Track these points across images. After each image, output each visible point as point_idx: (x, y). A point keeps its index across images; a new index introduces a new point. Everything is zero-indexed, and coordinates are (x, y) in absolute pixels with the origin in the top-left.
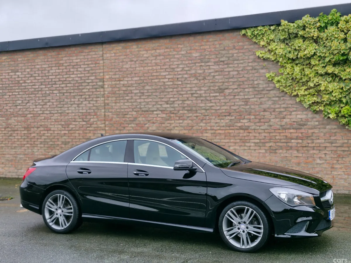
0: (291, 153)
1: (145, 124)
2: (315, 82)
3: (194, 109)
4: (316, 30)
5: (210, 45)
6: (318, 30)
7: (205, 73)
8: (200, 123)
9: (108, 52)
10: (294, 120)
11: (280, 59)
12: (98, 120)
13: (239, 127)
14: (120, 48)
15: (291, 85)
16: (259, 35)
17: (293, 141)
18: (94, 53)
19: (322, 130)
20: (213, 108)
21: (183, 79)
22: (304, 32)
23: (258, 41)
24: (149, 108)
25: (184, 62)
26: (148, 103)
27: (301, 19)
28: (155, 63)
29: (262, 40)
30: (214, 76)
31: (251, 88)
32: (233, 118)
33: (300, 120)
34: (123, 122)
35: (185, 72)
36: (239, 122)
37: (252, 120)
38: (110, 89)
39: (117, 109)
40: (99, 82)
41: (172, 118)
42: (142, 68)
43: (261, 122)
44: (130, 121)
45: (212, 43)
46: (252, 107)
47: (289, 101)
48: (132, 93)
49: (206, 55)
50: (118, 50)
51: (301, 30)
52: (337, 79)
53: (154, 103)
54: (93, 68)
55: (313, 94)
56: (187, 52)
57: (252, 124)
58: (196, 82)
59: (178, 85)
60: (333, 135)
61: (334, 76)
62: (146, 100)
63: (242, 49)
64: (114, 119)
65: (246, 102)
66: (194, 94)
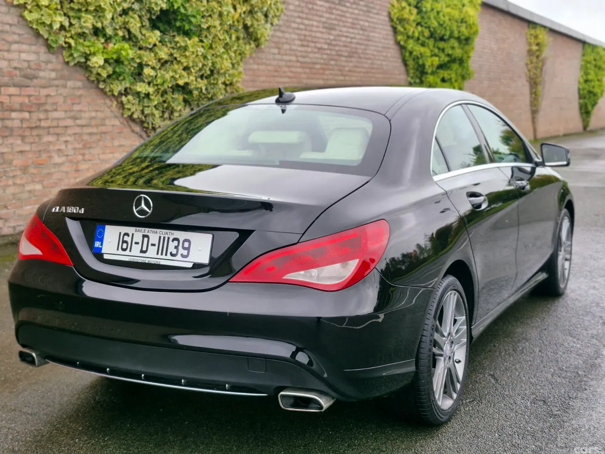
0: (12, 144)
10: (15, 64)
17: (14, 115)
19: (61, 90)
33: (25, 65)
60: (77, 101)
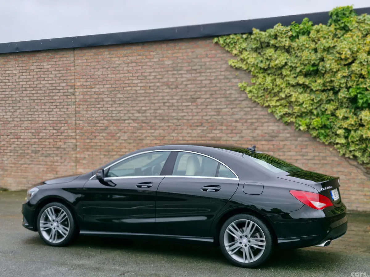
1: (117, 133)
2: (286, 93)
3: (166, 118)
4: (288, 39)
5: (182, 53)
6: (290, 39)
7: (177, 82)
8: (172, 133)
9: (80, 58)
10: (266, 131)
11: (252, 69)
12: (69, 129)
13: (211, 137)
14: (92, 54)
15: (263, 95)
16: (232, 44)
18: (65, 59)
19: (293, 142)
20: (185, 118)
21: (155, 88)
22: (276, 41)
23: (230, 49)
24: (121, 117)
25: (156, 70)
26: (119, 112)
27: (273, 28)
28: (126, 70)
29: (235, 48)
30: (186, 85)
31: (223, 98)
32: (205, 128)
33: (272, 131)
34: (94, 131)
35: (157, 80)
36: (211, 132)
37: (223, 131)
38: (82, 97)
39: (88, 117)
40: (70, 89)
41: (144, 128)
42: (114, 76)
43: (233, 133)
44: (101, 130)
45: (185, 51)
46: (224, 117)
47: (261, 112)
48: (103, 101)
49: (179, 63)
50: (90, 56)
51: (273, 39)
52: (308, 91)
53: (126, 112)
54: (64, 75)
55: (284, 105)
56: (159, 60)
57: (224, 135)
58: (168, 90)
59: (150, 93)
60: (305, 147)
61: (305, 87)
62: (117, 109)
63: (214, 57)
64: (85, 128)
65: (218, 111)
66: (166, 103)
